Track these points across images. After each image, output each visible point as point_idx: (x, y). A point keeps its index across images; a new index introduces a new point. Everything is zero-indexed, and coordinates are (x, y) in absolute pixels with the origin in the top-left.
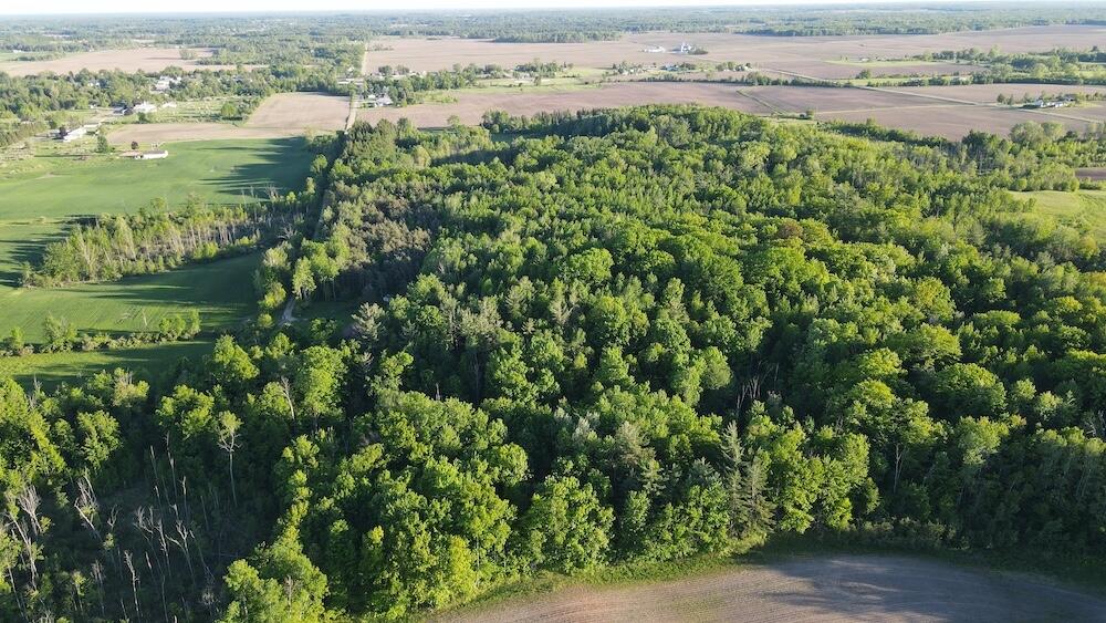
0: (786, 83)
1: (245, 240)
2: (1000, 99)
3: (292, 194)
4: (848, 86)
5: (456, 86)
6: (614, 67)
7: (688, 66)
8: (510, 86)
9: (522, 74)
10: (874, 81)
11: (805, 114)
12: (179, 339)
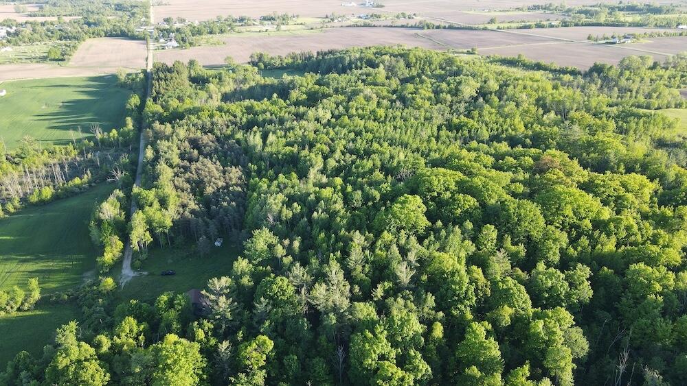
0: (444, 28)
1: (77, 181)
2: (589, 38)
3: (114, 131)
4: (485, 29)
5: (222, 32)
6: (327, 17)
7: (375, 15)
8: (260, 31)
9: (266, 22)
10: (501, 26)
11: (470, 50)
12: (19, 310)
